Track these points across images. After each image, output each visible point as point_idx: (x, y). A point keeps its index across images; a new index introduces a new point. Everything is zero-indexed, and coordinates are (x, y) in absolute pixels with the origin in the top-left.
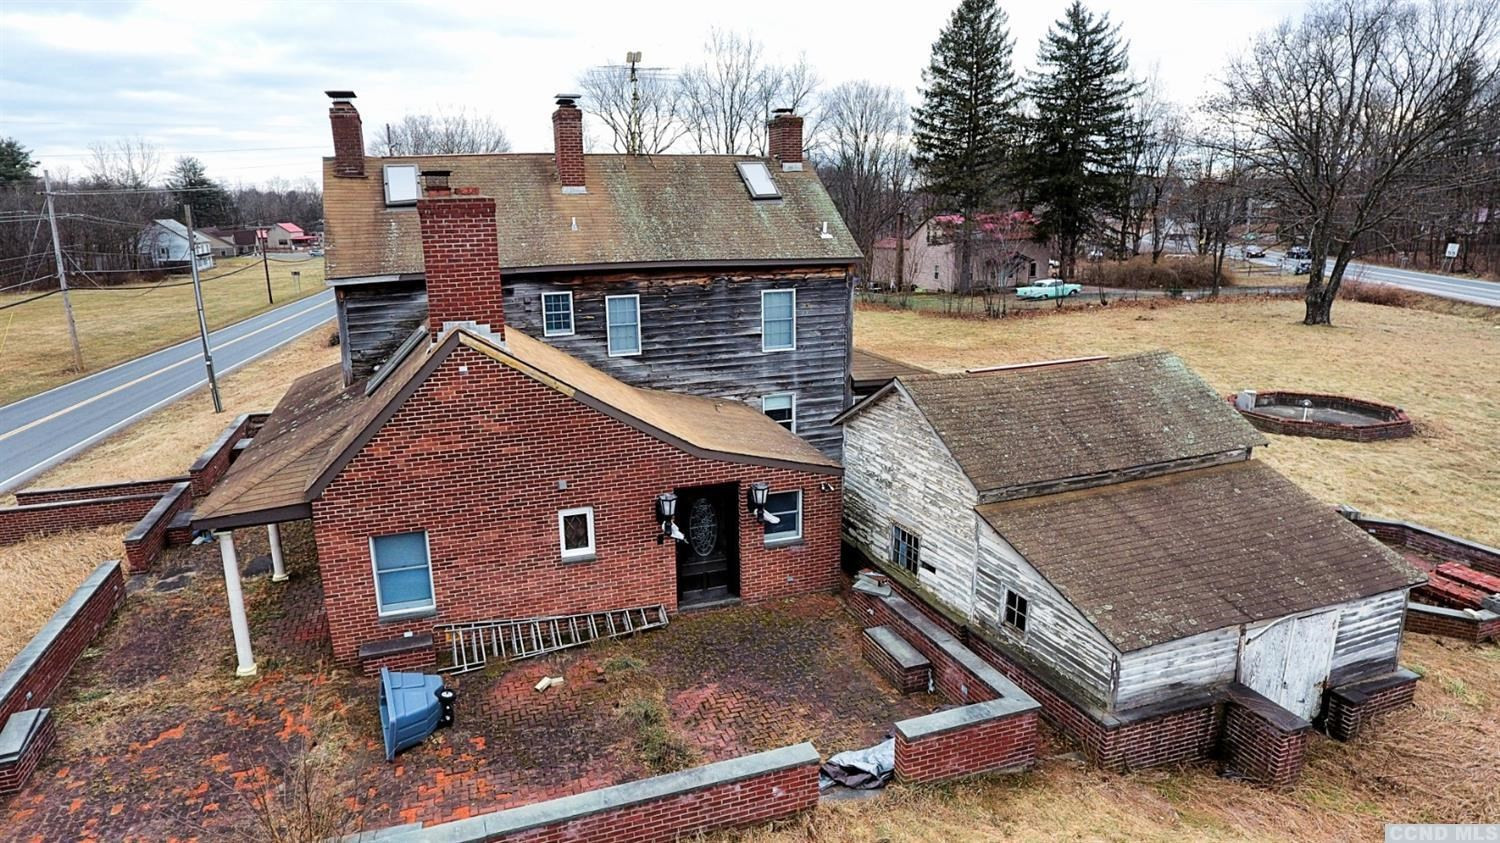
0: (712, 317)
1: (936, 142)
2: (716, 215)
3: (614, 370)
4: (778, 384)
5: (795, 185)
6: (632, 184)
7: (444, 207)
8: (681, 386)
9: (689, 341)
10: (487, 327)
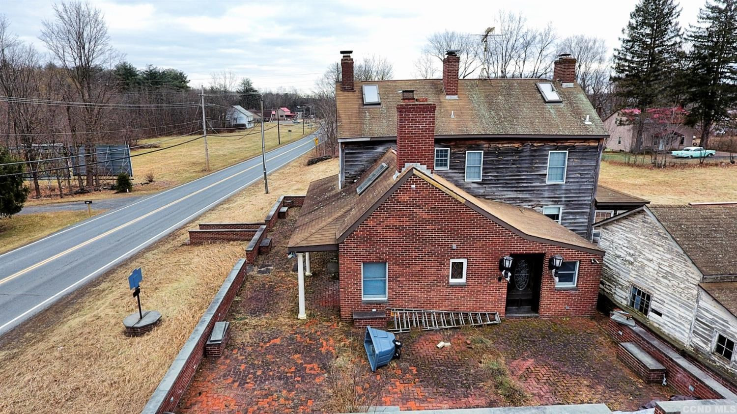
0: (520, 164)
1: (627, 68)
2: (526, 111)
3: (466, 188)
4: (553, 201)
5: (569, 95)
6: (481, 95)
7: (412, 108)
8: (500, 199)
9: (507, 176)
10: (425, 166)
